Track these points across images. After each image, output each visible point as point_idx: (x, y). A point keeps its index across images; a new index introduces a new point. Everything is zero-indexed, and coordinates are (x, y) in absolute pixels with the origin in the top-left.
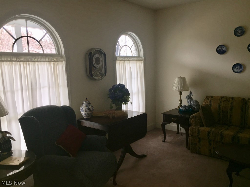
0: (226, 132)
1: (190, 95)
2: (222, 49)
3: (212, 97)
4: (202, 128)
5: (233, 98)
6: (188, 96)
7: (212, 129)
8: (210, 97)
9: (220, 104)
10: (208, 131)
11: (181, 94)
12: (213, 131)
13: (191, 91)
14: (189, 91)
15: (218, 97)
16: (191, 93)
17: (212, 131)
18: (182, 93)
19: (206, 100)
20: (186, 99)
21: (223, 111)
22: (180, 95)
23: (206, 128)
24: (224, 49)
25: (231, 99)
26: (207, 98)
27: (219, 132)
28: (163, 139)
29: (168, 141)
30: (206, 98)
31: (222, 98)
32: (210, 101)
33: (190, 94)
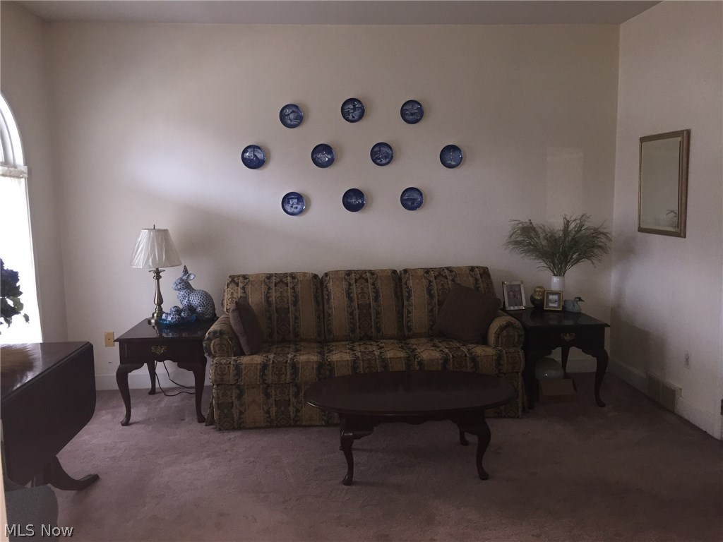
0: (302, 358)
1: (185, 278)
2: (255, 156)
3: (245, 277)
4: (245, 360)
5: (293, 276)
6: (181, 279)
7: (267, 357)
8: (241, 278)
9: (268, 293)
10: (260, 364)
11: (158, 277)
12: (273, 361)
13: (185, 266)
14: (182, 268)
15: (257, 275)
16: (186, 271)
17: (271, 362)
18: (161, 274)
19: (232, 285)
20: (175, 290)
21: (276, 309)
22: (155, 281)
23: (251, 357)
24: (260, 156)
25: (289, 278)
26: (233, 280)
27: (287, 361)
28: (122, 418)
29: (137, 421)
30: (231, 282)
31: (269, 277)
32: (243, 288)
33: (184, 275)
